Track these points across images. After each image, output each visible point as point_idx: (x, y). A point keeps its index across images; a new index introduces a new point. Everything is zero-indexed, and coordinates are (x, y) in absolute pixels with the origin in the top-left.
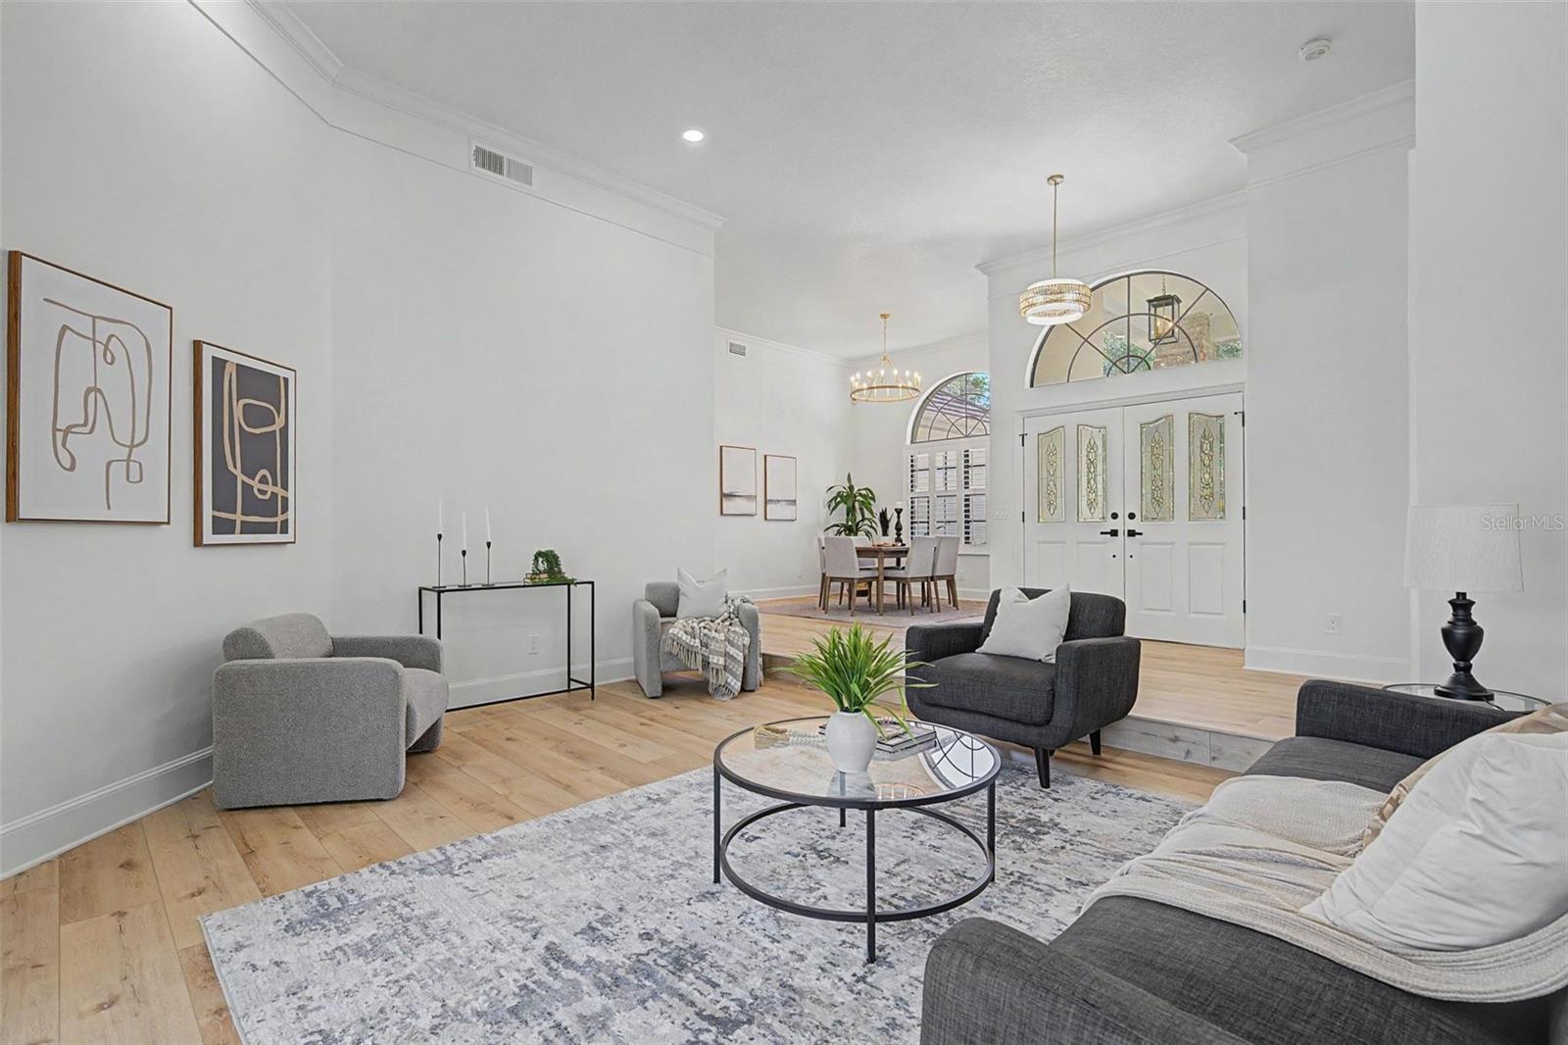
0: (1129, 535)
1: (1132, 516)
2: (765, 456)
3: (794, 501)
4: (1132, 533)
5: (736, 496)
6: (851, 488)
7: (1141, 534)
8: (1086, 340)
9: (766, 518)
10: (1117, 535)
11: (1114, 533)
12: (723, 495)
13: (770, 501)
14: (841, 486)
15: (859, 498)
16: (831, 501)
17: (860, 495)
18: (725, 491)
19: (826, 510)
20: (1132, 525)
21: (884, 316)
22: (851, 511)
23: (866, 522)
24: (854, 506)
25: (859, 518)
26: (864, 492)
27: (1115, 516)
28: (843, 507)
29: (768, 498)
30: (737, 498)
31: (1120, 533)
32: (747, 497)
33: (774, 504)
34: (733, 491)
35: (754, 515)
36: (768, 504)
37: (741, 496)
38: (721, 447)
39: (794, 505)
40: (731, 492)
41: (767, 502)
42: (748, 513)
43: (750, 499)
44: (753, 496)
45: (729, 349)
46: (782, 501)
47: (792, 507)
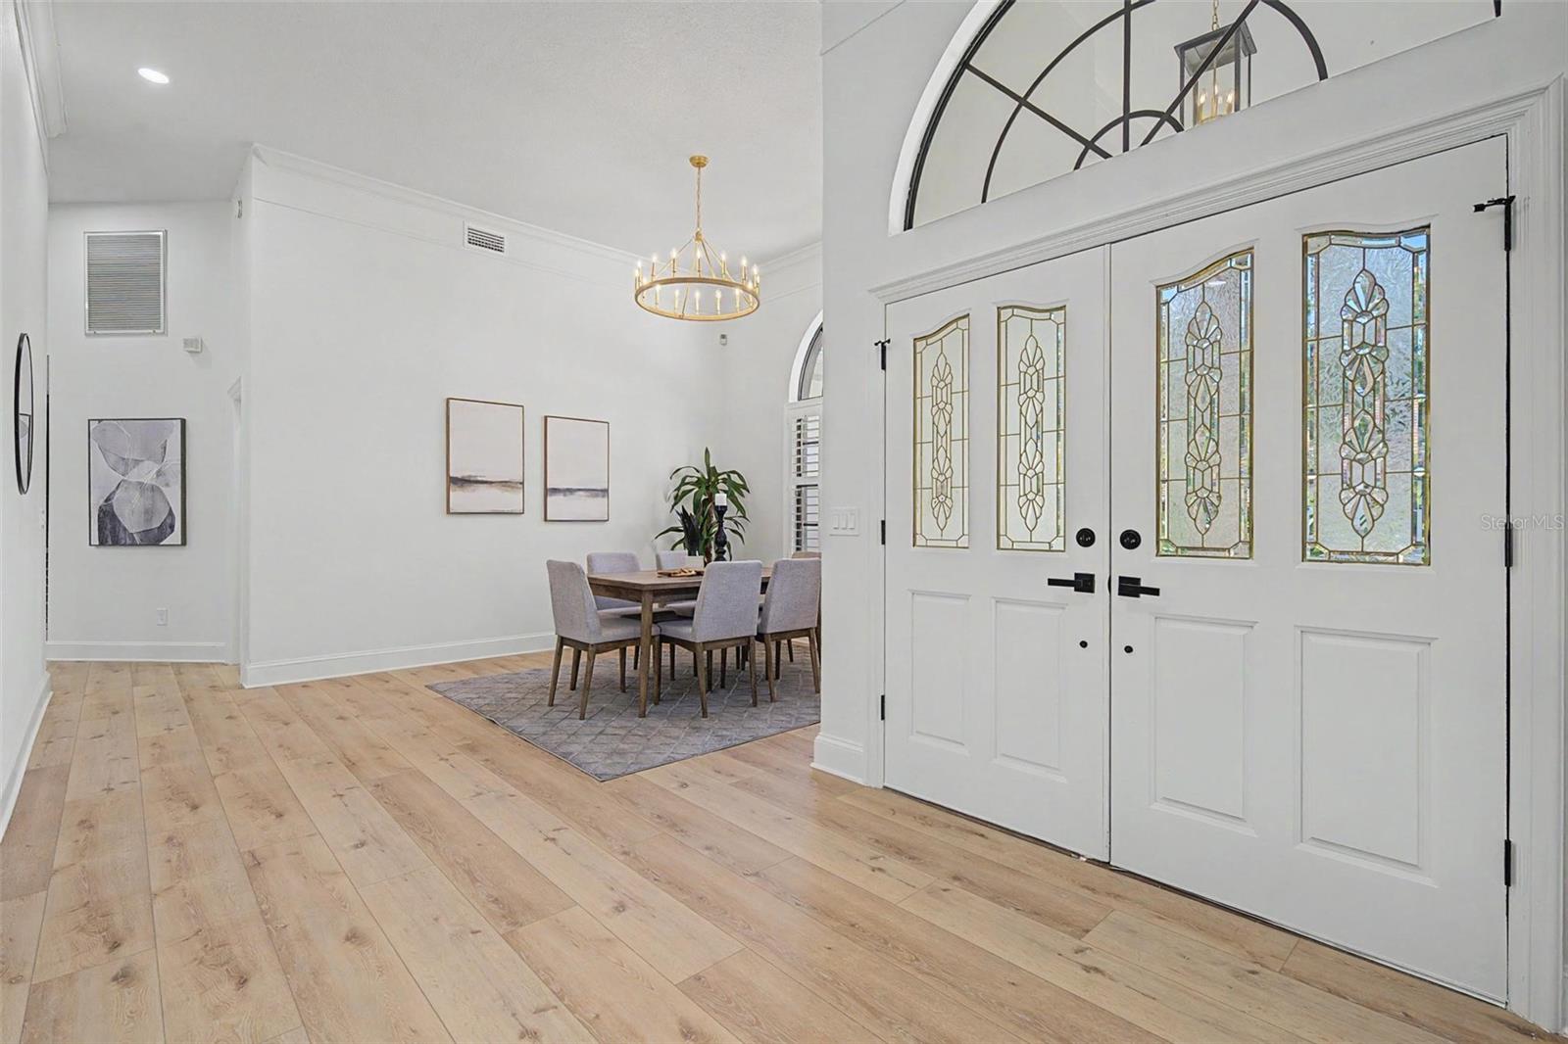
0: (1123, 592)
1: (1130, 540)
2: (546, 417)
4: (1130, 587)
5: (477, 482)
6: (711, 471)
7: (1155, 592)
8: (1023, 102)
9: (545, 519)
10: (1091, 590)
11: (1084, 583)
12: (452, 481)
14: (693, 469)
15: (721, 486)
16: (676, 490)
18: (453, 474)
20: (1130, 563)
21: (699, 163)
22: (699, 509)
27: (1086, 538)
29: (548, 487)
30: (482, 487)
31: (1100, 584)
32: (505, 484)
33: (565, 495)
34: (473, 474)
35: (521, 513)
36: (551, 495)
37: (491, 483)
38: (448, 400)
39: (603, 496)
40: (470, 476)
41: (548, 491)
42: (506, 510)
43: (513, 487)
44: (517, 483)
45: (466, 238)
46: (580, 490)
47: (602, 500)
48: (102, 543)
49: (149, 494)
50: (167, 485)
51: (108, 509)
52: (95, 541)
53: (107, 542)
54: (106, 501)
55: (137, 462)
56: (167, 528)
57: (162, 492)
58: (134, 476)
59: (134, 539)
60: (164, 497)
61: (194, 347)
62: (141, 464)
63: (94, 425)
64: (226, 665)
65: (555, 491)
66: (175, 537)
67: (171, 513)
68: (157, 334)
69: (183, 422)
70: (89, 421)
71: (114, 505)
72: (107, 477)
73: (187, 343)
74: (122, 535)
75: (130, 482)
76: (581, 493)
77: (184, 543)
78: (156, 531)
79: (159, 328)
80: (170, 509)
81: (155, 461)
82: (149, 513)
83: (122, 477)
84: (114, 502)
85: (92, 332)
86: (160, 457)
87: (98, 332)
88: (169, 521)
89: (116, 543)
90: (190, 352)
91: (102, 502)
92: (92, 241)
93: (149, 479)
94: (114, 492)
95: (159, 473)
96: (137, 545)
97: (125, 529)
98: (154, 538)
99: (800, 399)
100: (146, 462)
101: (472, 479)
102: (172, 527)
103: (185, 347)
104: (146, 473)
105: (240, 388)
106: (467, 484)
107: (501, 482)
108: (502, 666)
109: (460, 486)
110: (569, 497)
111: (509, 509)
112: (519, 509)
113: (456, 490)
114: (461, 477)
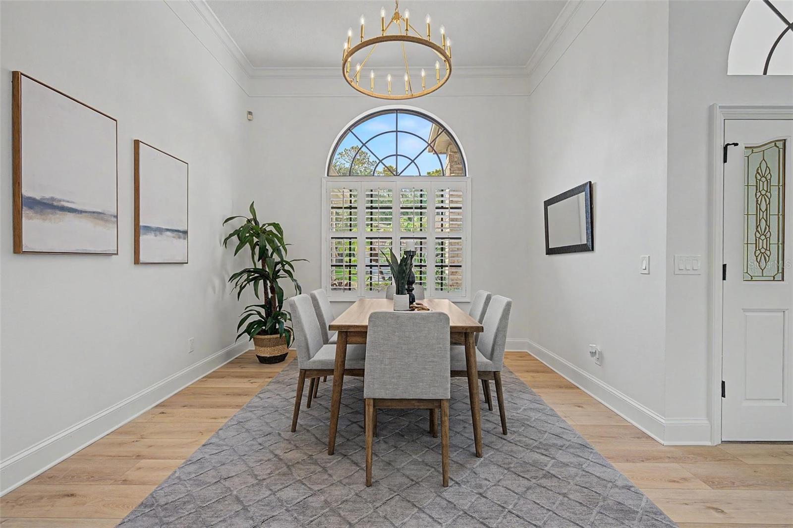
3: (186, 233)
5: (63, 209)
6: (255, 221)
9: (137, 261)
12: (23, 203)
13: (145, 228)
14: (244, 217)
18: (24, 192)
29: (140, 223)
30: (70, 216)
32: (98, 215)
33: (156, 235)
34: (57, 196)
35: (114, 254)
36: (143, 234)
37: (81, 212)
39: (185, 239)
40: (53, 199)
41: (140, 230)
42: (97, 249)
43: (107, 221)
44: (111, 215)
46: (168, 230)
47: (183, 242)
65: (148, 229)
76: (168, 233)
99: (328, 175)
101: (55, 204)
106: (49, 211)
107: (94, 212)
108: (139, 457)
109: (36, 213)
110: (159, 237)
111: (100, 249)
112: (113, 249)
113: (30, 218)
114: (38, 198)
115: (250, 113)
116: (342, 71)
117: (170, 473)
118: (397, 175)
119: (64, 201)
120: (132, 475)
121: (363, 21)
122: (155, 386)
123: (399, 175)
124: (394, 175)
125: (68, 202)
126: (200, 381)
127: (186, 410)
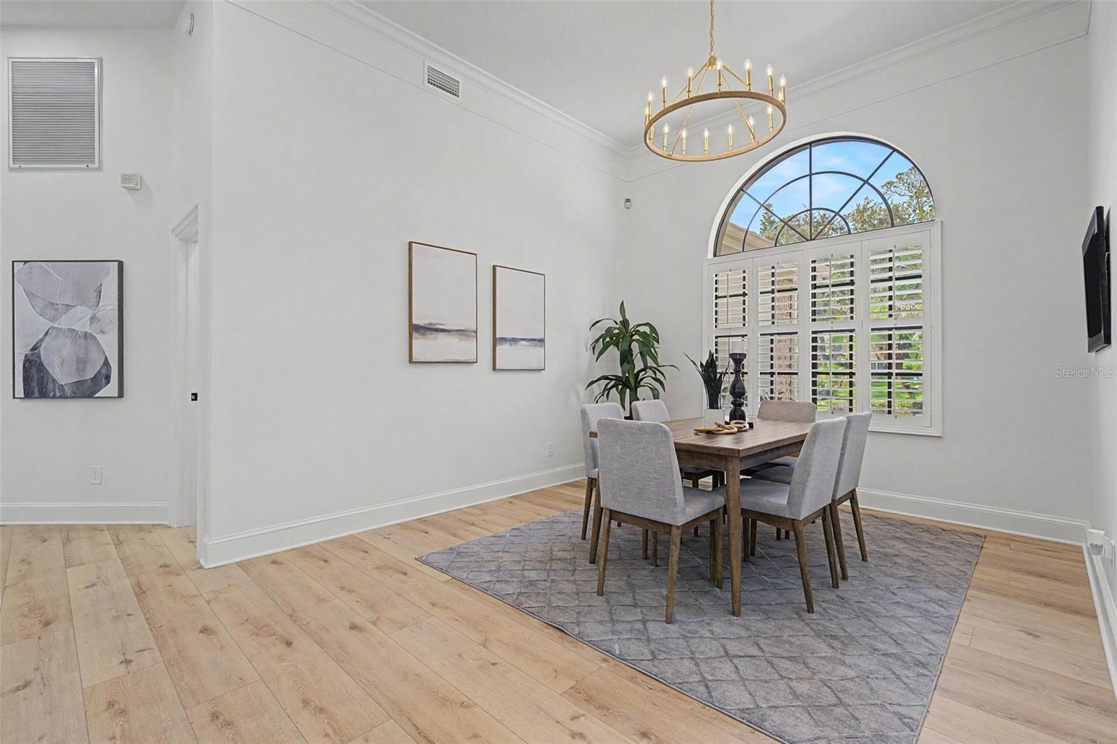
2: (494, 268)
3: (542, 341)
5: (437, 330)
6: (625, 323)
9: (494, 369)
12: (414, 329)
13: (502, 339)
14: (611, 319)
15: (636, 337)
16: (597, 341)
17: (637, 332)
18: (415, 321)
19: (587, 355)
22: (626, 358)
23: (650, 373)
24: (630, 350)
25: (639, 365)
26: (642, 329)
28: (614, 353)
29: (497, 336)
30: (441, 335)
32: (461, 332)
33: (511, 345)
34: (434, 321)
35: (474, 362)
36: (500, 344)
37: (449, 331)
38: (410, 243)
39: (541, 346)
40: (431, 324)
41: (496, 341)
42: (462, 359)
43: (467, 336)
44: (471, 332)
45: (426, 77)
46: (523, 339)
47: (539, 350)
48: (28, 395)
49: (82, 341)
50: (102, 332)
51: (34, 358)
52: (20, 392)
53: (33, 393)
54: (33, 349)
55: (68, 307)
56: (103, 377)
57: (96, 339)
58: (64, 323)
59: (64, 391)
60: (98, 344)
61: (132, 183)
62: (73, 310)
63: (18, 266)
64: (169, 527)
65: (503, 340)
66: (111, 389)
67: (106, 363)
68: (93, 169)
69: (121, 264)
70: (13, 262)
71: (41, 352)
72: (33, 324)
73: (126, 178)
74: (50, 386)
75: (61, 329)
76: (523, 342)
77: (121, 395)
78: (89, 382)
79: (93, 162)
80: (106, 357)
81: (88, 306)
82: (82, 363)
83: (51, 324)
84: (42, 350)
85: (17, 166)
86: (94, 301)
87: (23, 166)
88: (104, 371)
89: (44, 395)
90: (129, 189)
91: (27, 351)
92: (17, 67)
93: (83, 326)
94: (42, 340)
95: (93, 319)
96: (69, 397)
97: (54, 381)
98: (87, 390)
99: (715, 255)
100: (79, 308)
101: (432, 327)
102: (108, 378)
103: (122, 182)
104: (79, 319)
105: (197, 217)
106: (428, 332)
107: (458, 330)
108: (473, 524)
109: (421, 334)
110: (514, 347)
111: (465, 359)
112: (473, 358)
113: (418, 339)
114: (422, 324)
115: (628, 200)
116: (646, 148)
117: (478, 538)
118: (811, 240)
119: (438, 324)
120: (461, 532)
121: (664, 83)
122: (511, 480)
123: (814, 239)
124: (808, 240)
125: (441, 324)
126: (558, 486)
127: (528, 504)
